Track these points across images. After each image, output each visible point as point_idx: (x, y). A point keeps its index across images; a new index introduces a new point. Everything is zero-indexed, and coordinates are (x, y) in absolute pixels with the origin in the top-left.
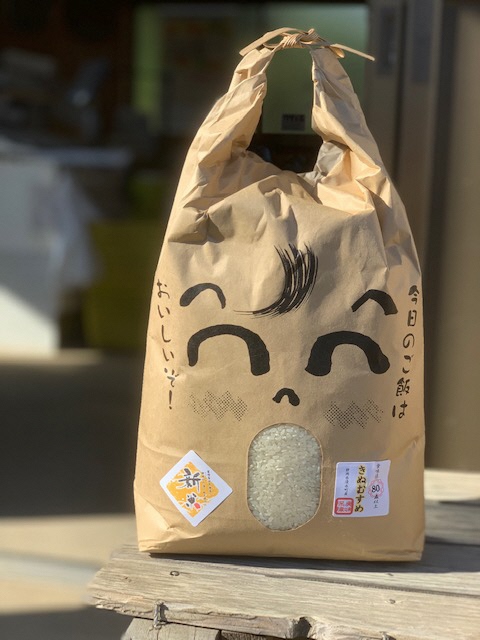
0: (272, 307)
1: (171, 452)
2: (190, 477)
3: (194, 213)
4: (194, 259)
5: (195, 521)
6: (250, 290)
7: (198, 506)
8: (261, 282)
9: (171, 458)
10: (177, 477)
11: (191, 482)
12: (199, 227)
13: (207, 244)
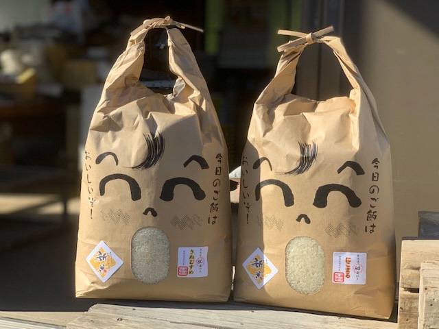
0: (142, 165)
1: (92, 242)
2: (102, 256)
3: (102, 115)
4: (103, 139)
5: (104, 280)
6: (131, 156)
7: (105, 271)
8: (136, 151)
9: (92, 245)
10: (95, 256)
11: (102, 258)
12: (104, 122)
13: (110, 132)
